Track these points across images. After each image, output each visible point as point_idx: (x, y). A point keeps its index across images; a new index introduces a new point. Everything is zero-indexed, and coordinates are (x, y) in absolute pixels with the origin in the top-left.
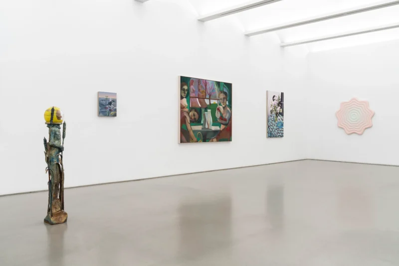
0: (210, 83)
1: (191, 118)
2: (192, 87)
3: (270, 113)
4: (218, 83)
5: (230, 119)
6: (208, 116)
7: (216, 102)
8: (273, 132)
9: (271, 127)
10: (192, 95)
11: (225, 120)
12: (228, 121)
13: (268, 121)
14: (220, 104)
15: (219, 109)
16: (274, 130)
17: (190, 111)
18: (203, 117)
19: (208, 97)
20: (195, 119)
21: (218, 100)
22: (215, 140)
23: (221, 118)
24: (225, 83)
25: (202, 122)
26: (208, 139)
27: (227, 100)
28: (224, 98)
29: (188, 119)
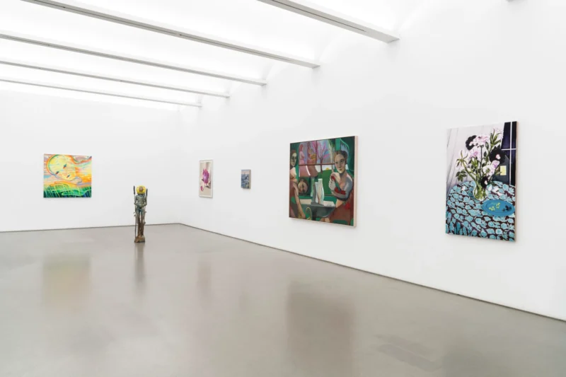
0: (322, 143)
1: (300, 190)
2: (301, 153)
3: (455, 178)
4: (333, 141)
5: (352, 191)
6: (319, 187)
7: (329, 167)
8: (465, 224)
9: (459, 211)
10: (301, 162)
11: (343, 192)
12: (347, 196)
13: (449, 197)
14: (335, 170)
15: (333, 178)
16: (469, 219)
17: (299, 182)
18: (312, 187)
19: (318, 162)
20: (304, 190)
21: (332, 164)
22: (327, 219)
23: (338, 190)
24: (343, 139)
25: (312, 195)
26: (318, 217)
27: (346, 163)
28: (341, 161)
29: (297, 191)
